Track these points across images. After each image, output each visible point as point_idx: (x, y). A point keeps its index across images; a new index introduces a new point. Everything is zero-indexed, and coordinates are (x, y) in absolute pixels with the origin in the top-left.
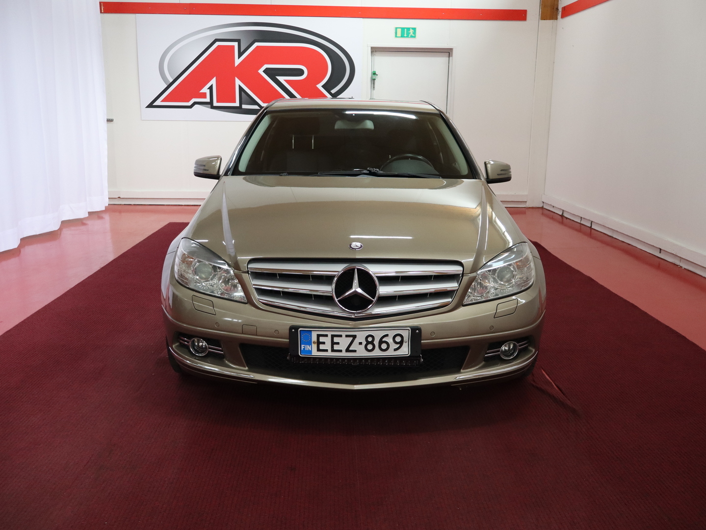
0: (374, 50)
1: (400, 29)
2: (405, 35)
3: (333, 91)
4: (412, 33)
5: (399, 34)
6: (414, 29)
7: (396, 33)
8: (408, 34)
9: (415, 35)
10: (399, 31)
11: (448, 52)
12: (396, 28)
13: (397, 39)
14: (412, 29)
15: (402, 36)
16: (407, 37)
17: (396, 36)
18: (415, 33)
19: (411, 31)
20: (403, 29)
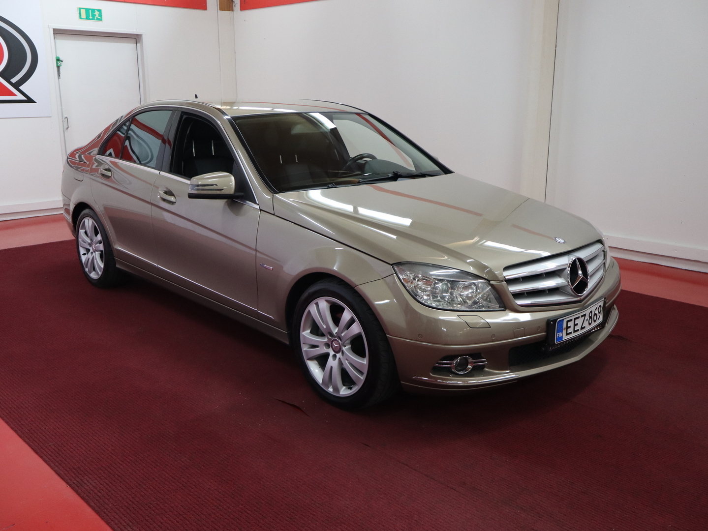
0: (58, 32)
1: (84, 10)
2: (91, 18)
3: (14, 80)
4: (97, 16)
5: (84, 16)
6: (100, 11)
7: (80, 14)
8: (94, 16)
9: (101, 18)
10: (83, 12)
11: (136, 38)
12: (80, 9)
13: (81, 20)
14: (98, 10)
15: (87, 18)
16: (93, 19)
17: (80, 18)
18: (100, 15)
19: (97, 13)
20: (87, 10)
